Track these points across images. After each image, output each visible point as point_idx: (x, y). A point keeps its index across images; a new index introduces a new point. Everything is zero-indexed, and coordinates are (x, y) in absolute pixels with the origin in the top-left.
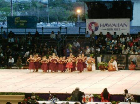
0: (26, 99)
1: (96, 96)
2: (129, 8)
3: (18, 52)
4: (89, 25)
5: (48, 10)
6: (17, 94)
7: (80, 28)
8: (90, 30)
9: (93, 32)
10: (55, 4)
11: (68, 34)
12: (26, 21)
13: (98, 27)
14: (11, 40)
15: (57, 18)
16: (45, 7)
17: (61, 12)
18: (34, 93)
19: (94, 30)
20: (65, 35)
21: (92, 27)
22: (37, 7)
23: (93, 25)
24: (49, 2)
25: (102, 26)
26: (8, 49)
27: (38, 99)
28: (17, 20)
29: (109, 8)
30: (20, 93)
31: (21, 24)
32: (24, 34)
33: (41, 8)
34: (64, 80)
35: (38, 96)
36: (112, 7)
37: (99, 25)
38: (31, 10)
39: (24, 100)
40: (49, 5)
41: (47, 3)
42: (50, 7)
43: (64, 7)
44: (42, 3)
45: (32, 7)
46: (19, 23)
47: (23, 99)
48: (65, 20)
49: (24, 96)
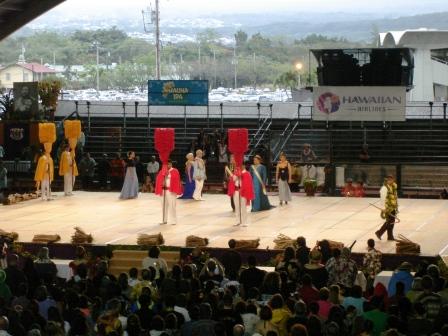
0: (183, 261)
2: (404, 64)
4: (320, 100)
5: (234, 62)
7: (300, 106)
8: (321, 110)
10: (250, 49)
11: (274, 117)
12: (187, 90)
13: (339, 103)
15: (253, 78)
16: (229, 55)
17: (262, 66)
19: (330, 110)
20: (269, 120)
21: (325, 103)
22: (212, 55)
23: (328, 98)
24: (237, 45)
25: (347, 102)
28: (168, 88)
29: (361, 64)
31: (176, 97)
32: (182, 116)
33: (219, 57)
36: (368, 62)
37: (341, 100)
38: (199, 61)
39: (179, 263)
40: (238, 51)
41: (234, 47)
42: (240, 56)
43: (269, 56)
44: (224, 47)
45: (202, 55)
46: (172, 94)
47: (177, 260)
48: (271, 82)
49: (178, 253)
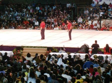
0: (48, 51)
1: (100, 50)
3: (43, 17)
6: (42, 47)
8: (96, 1)
9: (98, 2)
14: (37, 8)
18: (54, 47)
19: (99, 1)
26: (35, 15)
27: (57, 51)
30: (43, 47)
34: (76, 37)
35: (57, 49)
47: (46, 51)
49: (46, 49)
